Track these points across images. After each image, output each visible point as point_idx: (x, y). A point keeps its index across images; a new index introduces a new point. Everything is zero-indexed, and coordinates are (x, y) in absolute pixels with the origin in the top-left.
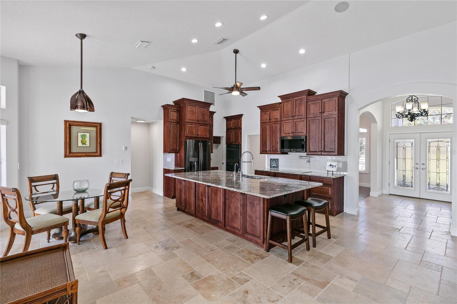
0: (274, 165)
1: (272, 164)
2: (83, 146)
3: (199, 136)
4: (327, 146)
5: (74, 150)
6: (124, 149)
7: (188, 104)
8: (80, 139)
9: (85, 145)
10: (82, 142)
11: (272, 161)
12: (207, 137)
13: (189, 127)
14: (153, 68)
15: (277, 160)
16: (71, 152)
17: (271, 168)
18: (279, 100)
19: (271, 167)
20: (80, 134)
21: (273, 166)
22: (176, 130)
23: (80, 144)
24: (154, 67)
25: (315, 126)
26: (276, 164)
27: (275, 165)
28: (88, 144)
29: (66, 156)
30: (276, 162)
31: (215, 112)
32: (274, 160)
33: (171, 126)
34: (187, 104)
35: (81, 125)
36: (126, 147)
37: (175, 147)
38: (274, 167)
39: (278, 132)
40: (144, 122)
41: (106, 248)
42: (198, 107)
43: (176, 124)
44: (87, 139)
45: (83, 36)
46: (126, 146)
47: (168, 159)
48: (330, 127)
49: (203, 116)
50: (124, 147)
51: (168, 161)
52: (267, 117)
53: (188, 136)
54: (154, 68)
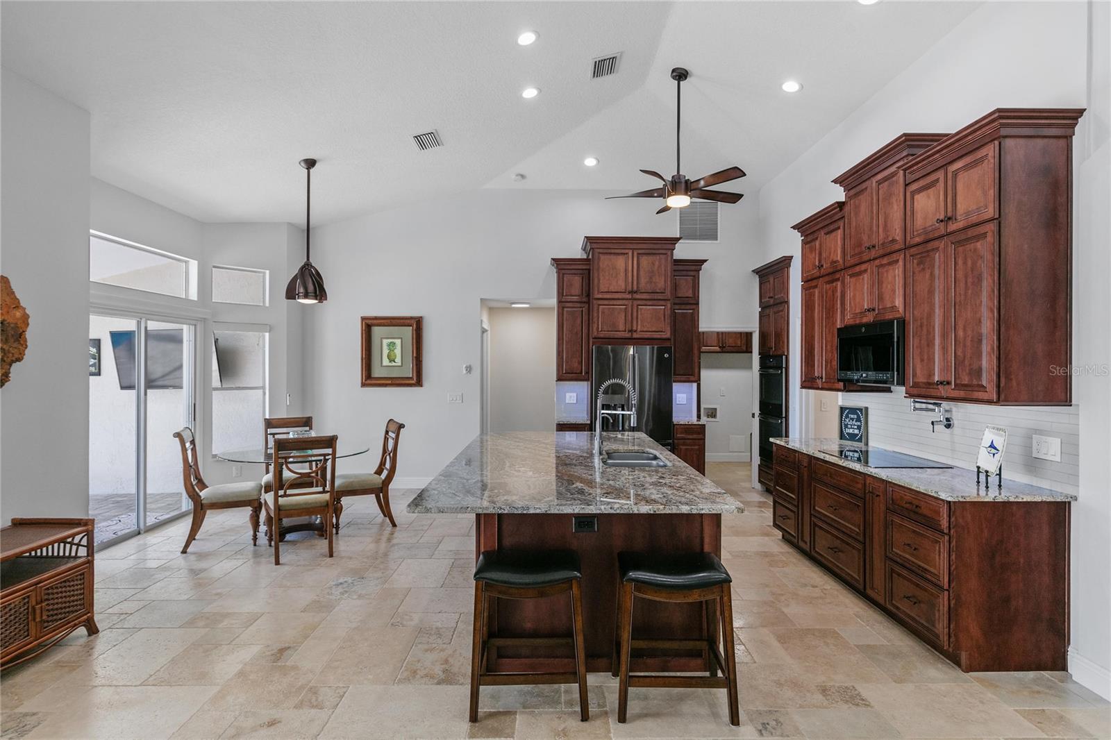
0: (851, 431)
1: (846, 426)
2: (390, 364)
3: (635, 335)
4: (964, 360)
5: (377, 372)
6: (465, 372)
7: (601, 251)
8: (386, 352)
9: (394, 364)
10: (389, 357)
11: (847, 417)
12: (664, 337)
13: (603, 313)
14: (519, 177)
15: (860, 414)
16: (372, 376)
17: (841, 439)
18: (839, 194)
19: (842, 437)
20: (385, 342)
21: (848, 434)
22: (579, 321)
23: (386, 362)
24: (522, 173)
25: (927, 276)
26: (859, 428)
27: (856, 431)
28: (398, 360)
29: (363, 385)
30: (858, 420)
31: (706, 261)
32: (853, 410)
33: (565, 313)
34: (598, 250)
35: (386, 324)
36: (470, 366)
37: (576, 365)
38: (852, 437)
39: (837, 310)
40: (527, 306)
41: (277, 563)
42: (633, 253)
43: (579, 305)
44: (398, 351)
45: (310, 163)
46: (468, 364)
47: (568, 395)
48: (970, 280)
49: (651, 278)
50: (465, 366)
51: (567, 402)
52: (815, 259)
53: (602, 336)
54: (523, 176)
